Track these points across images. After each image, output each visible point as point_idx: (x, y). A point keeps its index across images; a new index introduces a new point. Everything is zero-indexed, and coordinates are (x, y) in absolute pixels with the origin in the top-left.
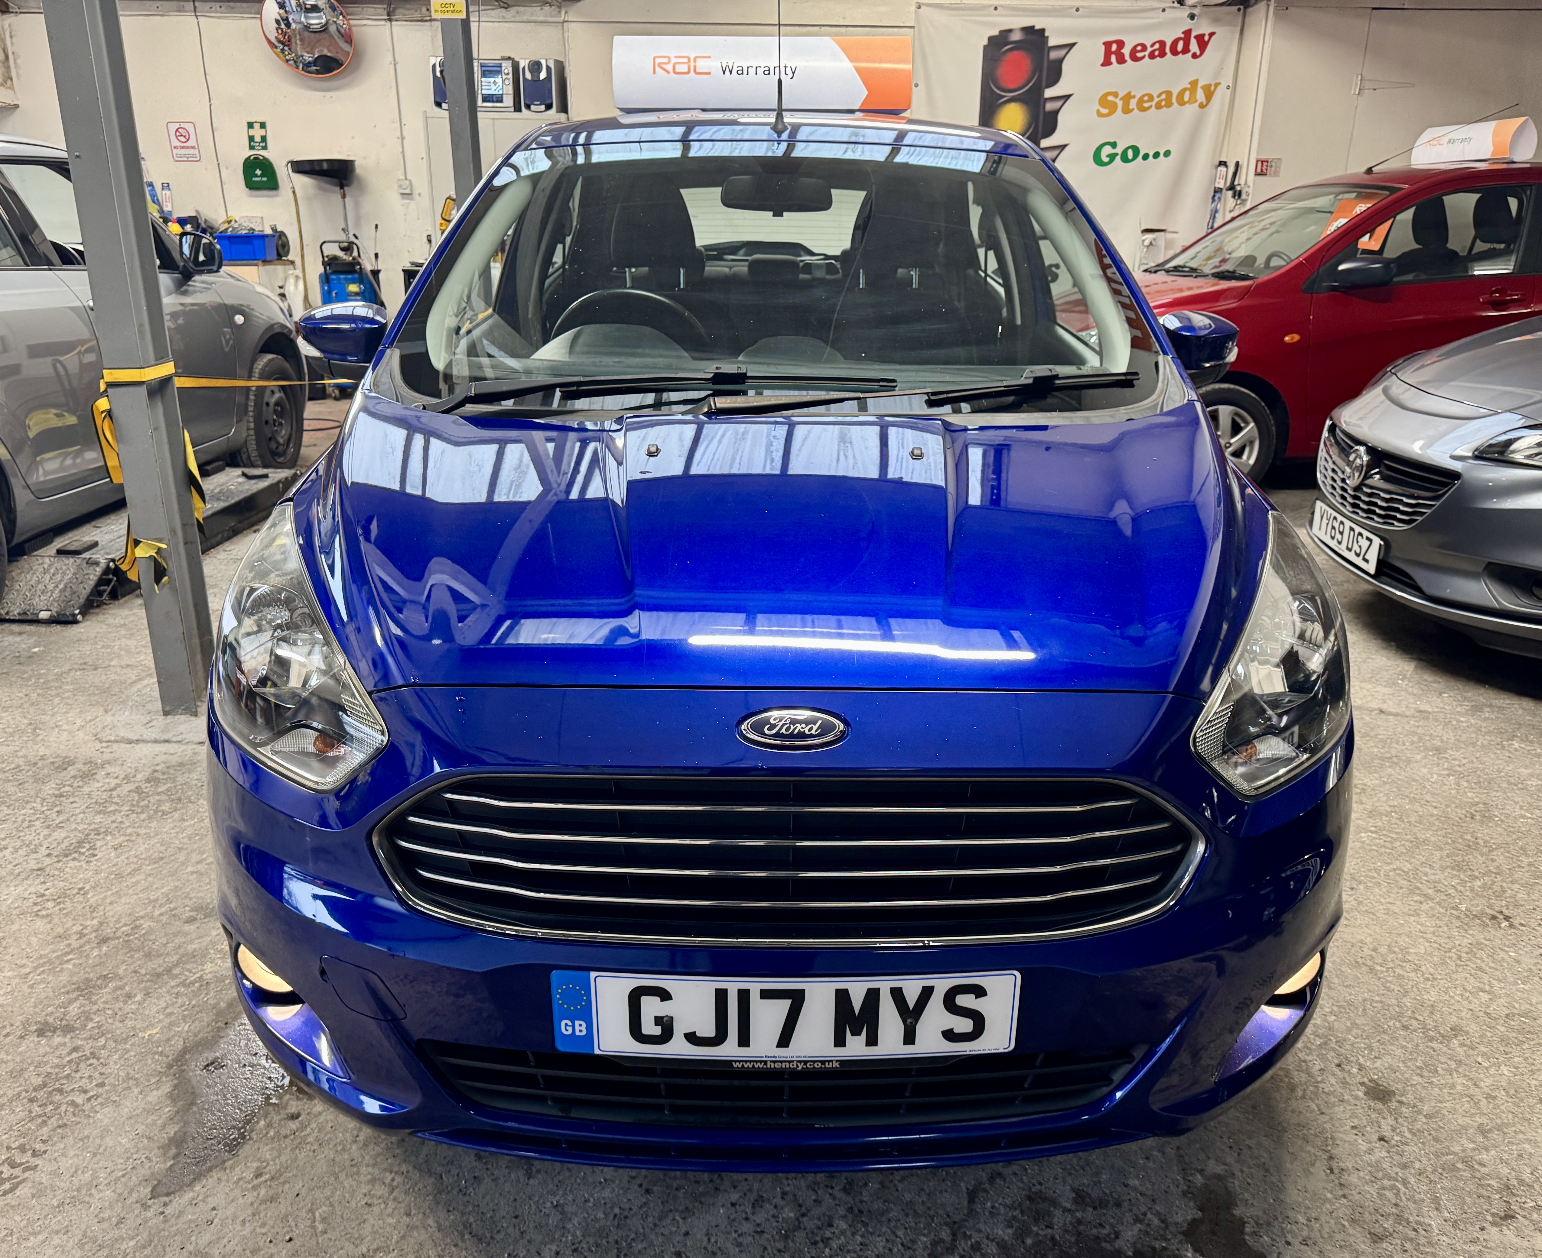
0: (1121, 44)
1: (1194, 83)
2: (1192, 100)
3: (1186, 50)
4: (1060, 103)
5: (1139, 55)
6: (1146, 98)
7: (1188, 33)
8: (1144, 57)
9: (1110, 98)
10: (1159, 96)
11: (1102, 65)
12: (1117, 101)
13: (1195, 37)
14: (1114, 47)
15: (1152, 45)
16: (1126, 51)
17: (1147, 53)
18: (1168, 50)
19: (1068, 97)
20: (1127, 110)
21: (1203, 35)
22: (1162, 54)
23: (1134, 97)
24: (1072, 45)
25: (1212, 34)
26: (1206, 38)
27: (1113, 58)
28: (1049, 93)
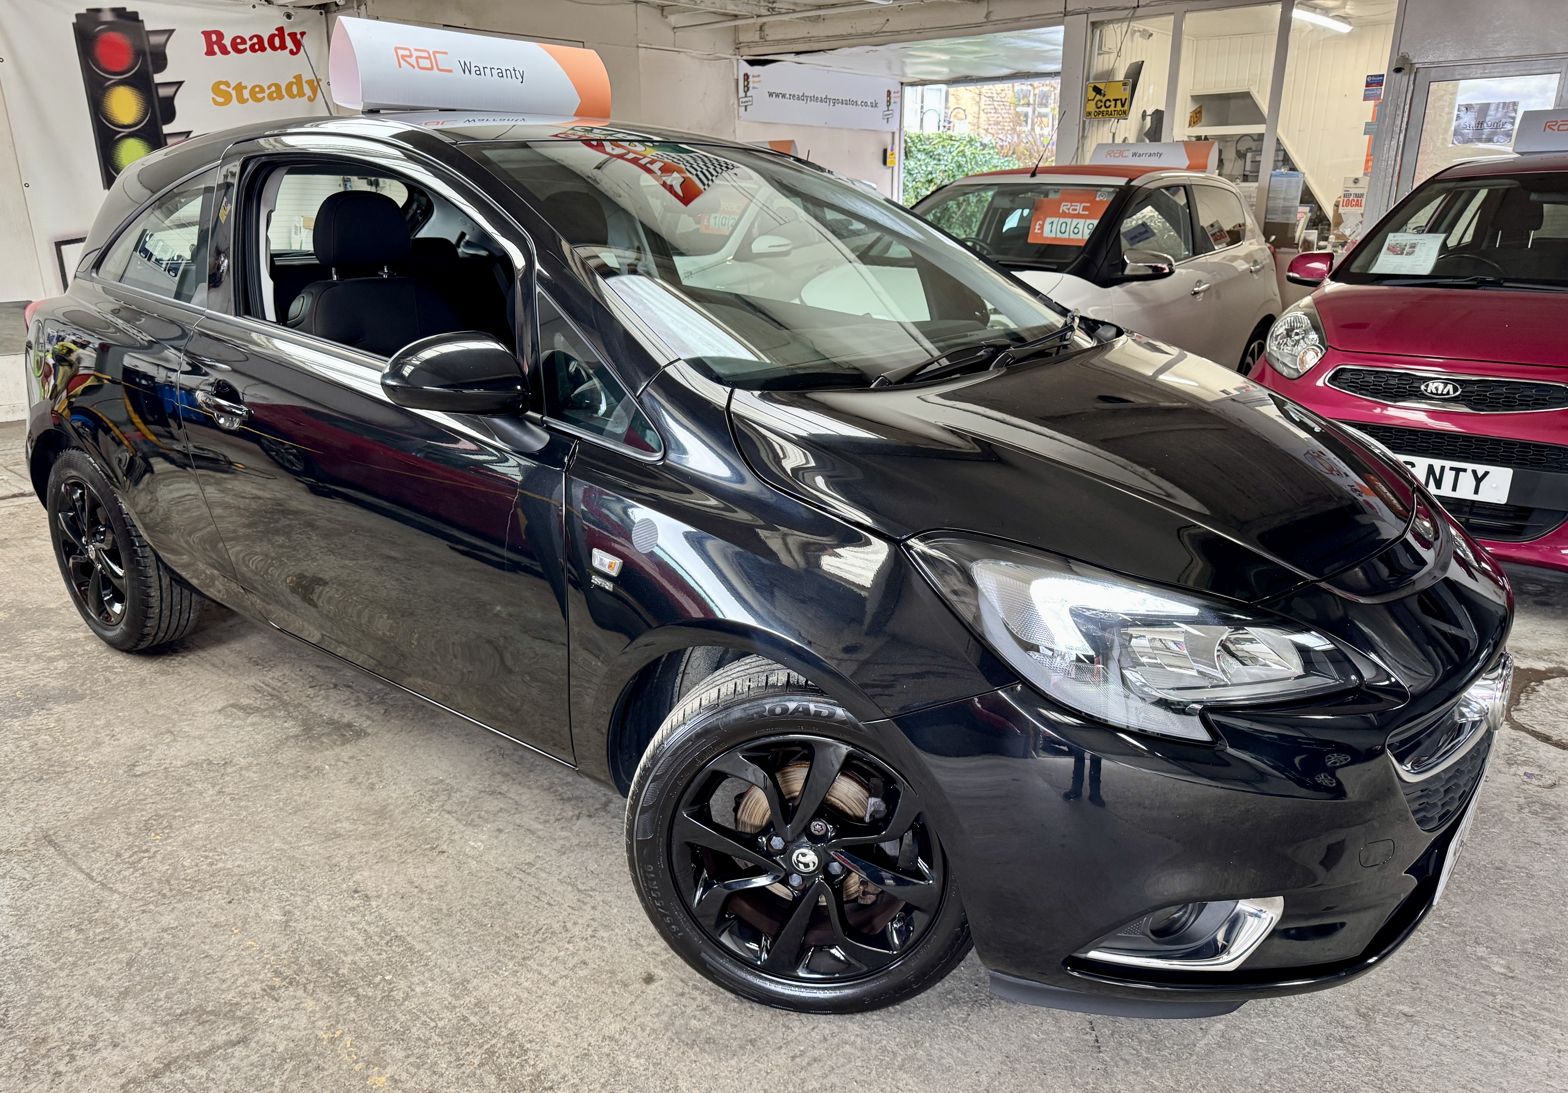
0: (220, 35)
1: (298, 78)
2: (301, 94)
3: (283, 47)
4: (173, 90)
5: (241, 47)
6: (257, 89)
7: (281, 30)
8: (245, 50)
9: (223, 87)
10: (269, 88)
11: (207, 54)
12: (230, 90)
13: (289, 35)
14: (214, 38)
15: (251, 39)
16: (227, 42)
17: (247, 46)
18: (266, 45)
19: (180, 84)
20: (242, 100)
21: (295, 34)
22: (263, 49)
23: (246, 87)
24: (171, 32)
25: (303, 34)
26: (299, 36)
27: (216, 48)
28: (158, 78)
